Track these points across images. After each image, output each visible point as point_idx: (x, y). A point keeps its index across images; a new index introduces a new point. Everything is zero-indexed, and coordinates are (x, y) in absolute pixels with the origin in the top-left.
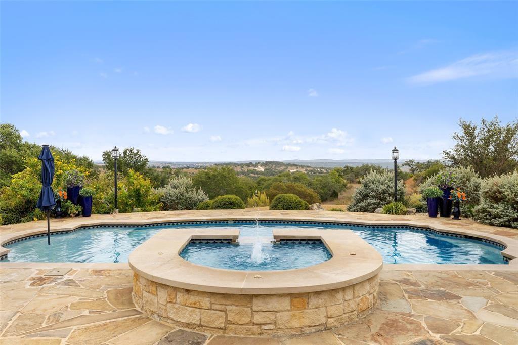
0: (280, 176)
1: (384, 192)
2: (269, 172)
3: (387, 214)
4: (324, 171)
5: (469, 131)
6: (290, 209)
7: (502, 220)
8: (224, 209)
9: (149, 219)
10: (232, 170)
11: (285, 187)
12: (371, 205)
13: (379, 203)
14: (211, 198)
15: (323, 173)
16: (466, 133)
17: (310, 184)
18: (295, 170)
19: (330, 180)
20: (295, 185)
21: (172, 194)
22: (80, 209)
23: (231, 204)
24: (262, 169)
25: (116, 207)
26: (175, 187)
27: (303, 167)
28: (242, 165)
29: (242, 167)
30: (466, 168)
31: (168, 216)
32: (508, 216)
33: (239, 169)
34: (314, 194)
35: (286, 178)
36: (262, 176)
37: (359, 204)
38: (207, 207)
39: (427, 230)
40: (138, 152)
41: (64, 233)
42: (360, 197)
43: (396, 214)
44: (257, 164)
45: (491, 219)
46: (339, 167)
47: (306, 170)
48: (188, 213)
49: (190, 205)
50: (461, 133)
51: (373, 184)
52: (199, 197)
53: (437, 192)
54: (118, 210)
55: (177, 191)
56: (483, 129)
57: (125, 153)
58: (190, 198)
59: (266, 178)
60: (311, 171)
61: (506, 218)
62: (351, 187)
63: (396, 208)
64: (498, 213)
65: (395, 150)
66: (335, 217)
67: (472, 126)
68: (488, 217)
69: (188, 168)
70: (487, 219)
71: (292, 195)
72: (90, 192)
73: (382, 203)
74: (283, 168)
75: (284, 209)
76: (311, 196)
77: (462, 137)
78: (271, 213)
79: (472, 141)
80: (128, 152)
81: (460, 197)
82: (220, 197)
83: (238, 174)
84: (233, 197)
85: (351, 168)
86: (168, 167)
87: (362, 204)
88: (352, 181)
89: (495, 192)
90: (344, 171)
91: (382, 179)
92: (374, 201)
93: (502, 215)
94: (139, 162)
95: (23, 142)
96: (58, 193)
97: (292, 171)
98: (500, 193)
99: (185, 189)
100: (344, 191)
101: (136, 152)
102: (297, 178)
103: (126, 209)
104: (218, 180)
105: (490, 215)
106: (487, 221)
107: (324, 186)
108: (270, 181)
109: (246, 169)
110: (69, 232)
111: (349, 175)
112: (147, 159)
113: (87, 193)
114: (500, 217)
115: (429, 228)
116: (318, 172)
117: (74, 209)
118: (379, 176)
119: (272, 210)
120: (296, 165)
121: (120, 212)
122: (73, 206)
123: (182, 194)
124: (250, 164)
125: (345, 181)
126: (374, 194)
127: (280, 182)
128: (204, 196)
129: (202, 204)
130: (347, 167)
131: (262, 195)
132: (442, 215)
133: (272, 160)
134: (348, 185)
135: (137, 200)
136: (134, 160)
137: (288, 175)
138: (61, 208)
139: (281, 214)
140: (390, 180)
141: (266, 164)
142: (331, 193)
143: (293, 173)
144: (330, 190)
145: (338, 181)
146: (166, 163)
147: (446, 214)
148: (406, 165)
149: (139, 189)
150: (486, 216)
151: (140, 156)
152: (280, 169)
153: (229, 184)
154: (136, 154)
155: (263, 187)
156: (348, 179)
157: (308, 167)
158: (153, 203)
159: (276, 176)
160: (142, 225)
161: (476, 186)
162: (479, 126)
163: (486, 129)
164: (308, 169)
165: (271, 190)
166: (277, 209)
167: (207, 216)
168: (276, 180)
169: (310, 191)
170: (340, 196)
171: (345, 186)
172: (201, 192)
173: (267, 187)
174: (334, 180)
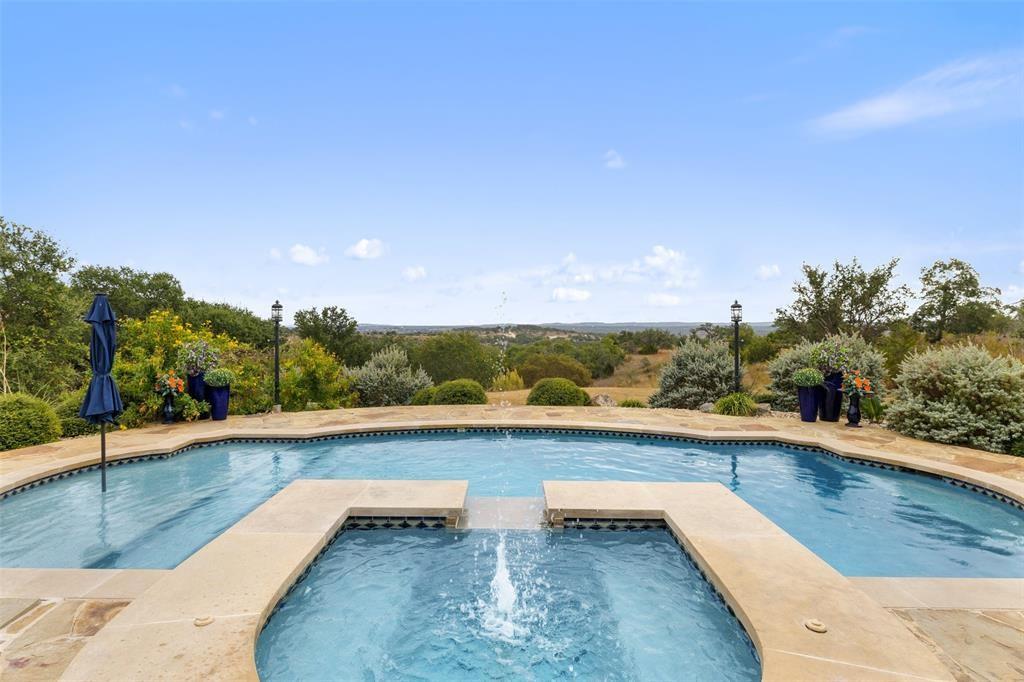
0: (537, 345)
1: (712, 375)
2: (521, 339)
3: (723, 413)
4: (593, 337)
5: (815, 279)
6: (560, 404)
7: (955, 433)
8: (453, 403)
9: (321, 425)
10: (474, 337)
11: (545, 361)
12: (690, 396)
13: (704, 392)
14: (437, 382)
15: (590, 340)
16: (812, 283)
17: (577, 356)
18: (555, 337)
19: (603, 350)
20: (559, 358)
21: (374, 378)
22: (206, 406)
23: (465, 395)
24: (513, 336)
25: (277, 400)
26: (380, 366)
27: (565, 332)
28: (487, 330)
29: (488, 333)
30: (850, 335)
31: (357, 419)
32: (963, 425)
33: (483, 335)
34: (585, 371)
35: (545, 347)
36: (513, 345)
37: (671, 395)
38: (426, 401)
39: (814, 451)
40: (343, 311)
41: (155, 457)
42: (670, 382)
43: (740, 414)
44: (508, 328)
45: (928, 431)
46: (613, 332)
47: (570, 336)
48: (393, 413)
49: (402, 397)
50: (806, 283)
51: (694, 361)
52: (417, 381)
53: (814, 377)
54: (279, 406)
55: (382, 372)
56: (837, 277)
57: (325, 313)
58: (402, 383)
59: (518, 347)
60: (576, 338)
61: (962, 430)
62: (630, 359)
63: (740, 403)
64: (945, 419)
65: (736, 306)
66: (642, 423)
67: (820, 273)
68: (923, 426)
69: (419, 333)
70: (920, 429)
71: (562, 380)
72: (225, 378)
73: (708, 392)
74: (540, 333)
75: (550, 404)
76: (581, 375)
77: (804, 288)
78: (530, 413)
79: (819, 295)
80: (329, 312)
81: (860, 386)
82: (448, 382)
83: (483, 341)
84: (468, 383)
85: (630, 334)
86: (394, 333)
87: (675, 395)
88: (631, 351)
89: (932, 381)
90: (620, 338)
91: (707, 353)
92: (695, 390)
93: (953, 423)
94: (345, 326)
95: (185, 297)
96: (168, 382)
97: (551, 338)
98: (943, 381)
99: (394, 368)
100: (622, 364)
101: (340, 312)
102: (560, 348)
103: (293, 404)
104: (454, 351)
105: (926, 423)
106: (920, 433)
107: (596, 358)
108: (524, 352)
109: (492, 335)
110: (165, 457)
111: (628, 343)
112: (355, 322)
113: (219, 379)
114: (947, 427)
115: (819, 448)
116: (585, 338)
117: (194, 407)
118: (700, 348)
119: (532, 406)
120: (557, 330)
121: (284, 409)
122: (193, 402)
123: (389, 378)
124: (496, 329)
125: (622, 351)
126: (696, 377)
127: (538, 353)
128: (426, 378)
129: (421, 392)
130: (624, 332)
131: (512, 373)
132: (824, 418)
133: (526, 323)
134: (627, 356)
135: (312, 389)
136: (338, 324)
137: (548, 343)
138: (173, 406)
139: (548, 415)
140: (719, 356)
141: (519, 328)
142: (604, 367)
143: (554, 340)
144: (603, 364)
145: (613, 352)
146: (391, 327)
147: (831, 416)
148: (701, 329)
149: (314, 372)
150: (918, 423)
151: (345, 317)
152: (535, 335)
153: (469, 358)
154: (340, 315)
155: (515, 359)
156: (626, 349)
157: (573, 332)
158: (340, 393)
159: (532, 345)
160: (304, 440)
161: (870, 367)
162: (831, 272)
163: (841, 277)
164: (573, 335)
165: (527, 365)
166: (539, 404)
167: (423, 419)
168: (531, 351)
169: (578, 365)
170: (616, 371)
171: (622, 357)
172: (422, 373)
173: (521, 360)
174: (608, 350)
